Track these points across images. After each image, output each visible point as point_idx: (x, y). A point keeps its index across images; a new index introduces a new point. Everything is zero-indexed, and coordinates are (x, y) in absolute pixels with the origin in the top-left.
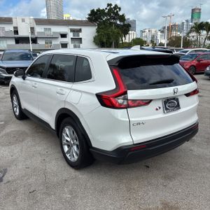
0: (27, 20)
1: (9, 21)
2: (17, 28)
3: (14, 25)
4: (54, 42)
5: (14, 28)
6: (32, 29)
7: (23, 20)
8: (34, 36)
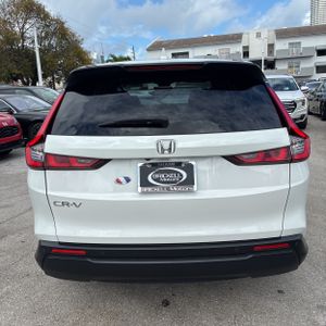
0: (264, 34)
1: (237, 38)
2: (247, 47)
3: (244, 43)
4: (304, 65)
5: (244, 47)
6: (271, 46)
7: (258, 35)
8: (271, 58)
